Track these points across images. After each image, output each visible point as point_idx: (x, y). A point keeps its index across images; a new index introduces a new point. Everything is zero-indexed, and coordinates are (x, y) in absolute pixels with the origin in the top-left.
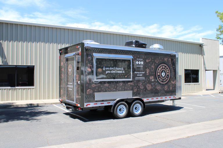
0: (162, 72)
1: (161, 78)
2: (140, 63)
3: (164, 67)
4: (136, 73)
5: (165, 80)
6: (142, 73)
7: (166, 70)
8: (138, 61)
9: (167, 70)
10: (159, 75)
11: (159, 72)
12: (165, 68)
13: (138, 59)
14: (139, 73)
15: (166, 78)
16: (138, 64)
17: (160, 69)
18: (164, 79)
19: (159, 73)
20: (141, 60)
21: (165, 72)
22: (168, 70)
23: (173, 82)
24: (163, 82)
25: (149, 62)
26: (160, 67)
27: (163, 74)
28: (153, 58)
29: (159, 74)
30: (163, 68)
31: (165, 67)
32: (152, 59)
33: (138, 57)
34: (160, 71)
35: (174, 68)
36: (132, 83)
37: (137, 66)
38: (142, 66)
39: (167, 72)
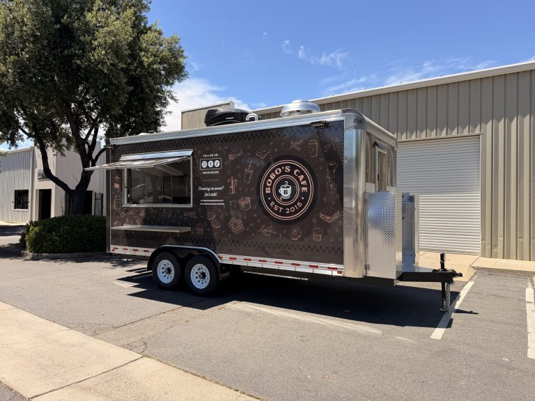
0: (282, 183)
1: (276, 203)
2: (211, 164)
3: (288, 169)
4: (200, 189)
5: (293, 209)
6: (216, 189)
7: (296, 177)
8: (207, 161)
9: (301, 177)
10: (270, 195)
11: (269, 185)
12: (291, 173)
13: (206, 156)
14: (209, 189)
15: (296, 203)
16: (208, 167)
17: (272, 176)
18: (289, 207)
19: (271, 187)
20: (214, 157)
22: (305, 179)
23: (328, 218)
24: (283, 213)
25: (237, 161)
26: (273, 171)
28: (249, 147)
29: (268, 192)
31: (293, 168)
32: (245, 151)
33: (207, 149)
34: (273, 181)
35: (331, 168)
36: (192, 214)
37: (205, 173)
38: (218, 172)
39: (302, 183)
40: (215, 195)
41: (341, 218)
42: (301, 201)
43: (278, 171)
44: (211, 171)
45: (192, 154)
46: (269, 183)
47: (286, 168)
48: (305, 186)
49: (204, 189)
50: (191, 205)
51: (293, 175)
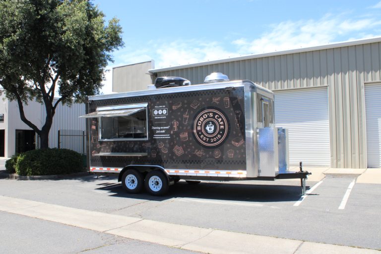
0: (208, 123)
1: (205, 136)
2: (160, 112)
3: (211, 115)
4: (154, 128)
5: (215, 139)
7: (216, 120)
8: (158, 110)
9: (220, 120)
10: (201, 131)
11: (199, 125)
12: (214, 117)
13: (157, 107)
15: (217, 135)
16: (158, 114)
17: (202, 119)
18: (213, 138)
19: (201, 126)
20: (162, 108)
21: (213, 123)
22: (222, 120)
23: (237, 144)
24: (209, 142)
25: (179, 110)
26: (202, 116)
27: (210, 129)
29: (199, 129)
30: (208, 117)
31: (215, 114)
32: (183, 104)
33: (158, 103)
34: (202, 122)
35: (237, 114)
36: (148, 145)
37: (156, 118)
38: (165, 117)
39: (220, 123)
40: (163, 131)
41: (244, 144)
42: (220, 134)
43: (205, 116)
44: (161, 116)
45: (148, 106)
46: (200, 123)
47: (210, 114)
48: (222, 125)
50: (147, 139)
51: (214, 118)
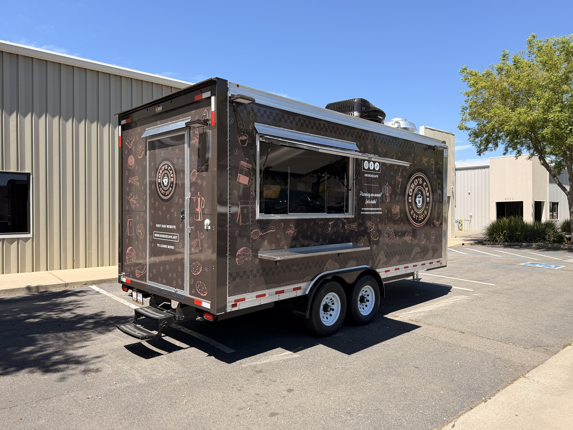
0: (417, 193)
1: (415, 212)
3: (421, 182)
4: (362, 194)
5: (422, 217)
6: (375, 196)
9: (427, 189)
10: (411, 203)
11: (411, 194)
12: (422, 185)
14: (370, 195)
15: (423, 212)
17: (413, 186)
18: (421, 214)
19: (412, 196)
21: (422, 194)
22: (428, 191)
23: (437, 223)
24: (418, 221)
26: (413, 182)
27: (419, 201)
29: (410, 201)
30: (418, 184)
31: (423, 180)
33: (369, 147)
34: (413, 190)
36: (354, 226)
38: (377, 176)
39: (427, 194)
40: (374, 202)
42: (426, 210)
43: (416, 182)
44: (371, 174)
46: (411, 192)
47: (420, 180)
48: (428, 197)
49: (366, 195)
50: (353, 216)
51: (423, 187)
